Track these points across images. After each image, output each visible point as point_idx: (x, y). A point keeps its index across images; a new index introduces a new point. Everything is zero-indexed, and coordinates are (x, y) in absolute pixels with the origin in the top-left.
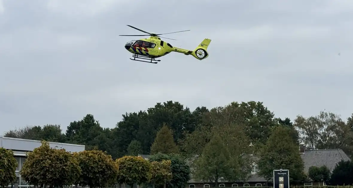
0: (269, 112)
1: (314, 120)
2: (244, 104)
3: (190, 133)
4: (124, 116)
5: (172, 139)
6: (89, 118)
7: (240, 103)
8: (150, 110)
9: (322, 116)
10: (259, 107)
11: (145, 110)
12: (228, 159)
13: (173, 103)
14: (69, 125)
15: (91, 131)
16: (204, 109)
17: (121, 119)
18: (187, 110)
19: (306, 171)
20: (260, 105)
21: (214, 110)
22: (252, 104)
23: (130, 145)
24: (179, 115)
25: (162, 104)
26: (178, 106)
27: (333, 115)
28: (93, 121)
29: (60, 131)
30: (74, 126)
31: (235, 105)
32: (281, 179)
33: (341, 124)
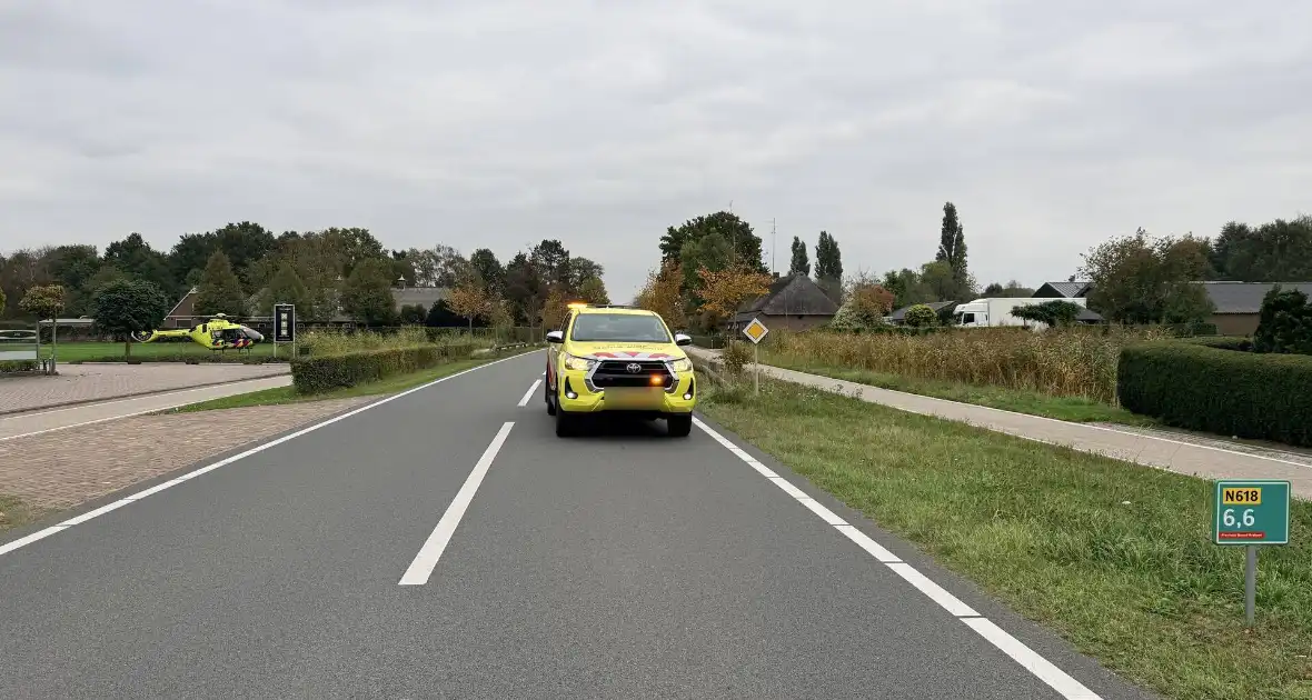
0: (376, 242)
1: (430, 254)
2: (345, 231)
3: (256, 260)
4: (182, 237)
5: (229, 267)
6: (136, 239)
7: (340, 229)
8: (219, 232)
9: (439, 250)
10: (364, 235)
11: (212, 231)
12: (301, 291)
13: (251, 224)
14: (109, 245)
15: (137, 254)
16: (294, 234)
17: (178, 241)
18: (269, 233)
19: (398, 309)
20: (364, 232)
21: (308, 236)
22: (356, 231)
23: (189, 275)
24: (256, 240)
25: (236, 224)
26: (257, 229)
27: (451, 249)
28: (141, 241)
29: (96, 253)
30: (114, 247)
31: (333, 231)
32: (284, 316)
33: (461, 260)
